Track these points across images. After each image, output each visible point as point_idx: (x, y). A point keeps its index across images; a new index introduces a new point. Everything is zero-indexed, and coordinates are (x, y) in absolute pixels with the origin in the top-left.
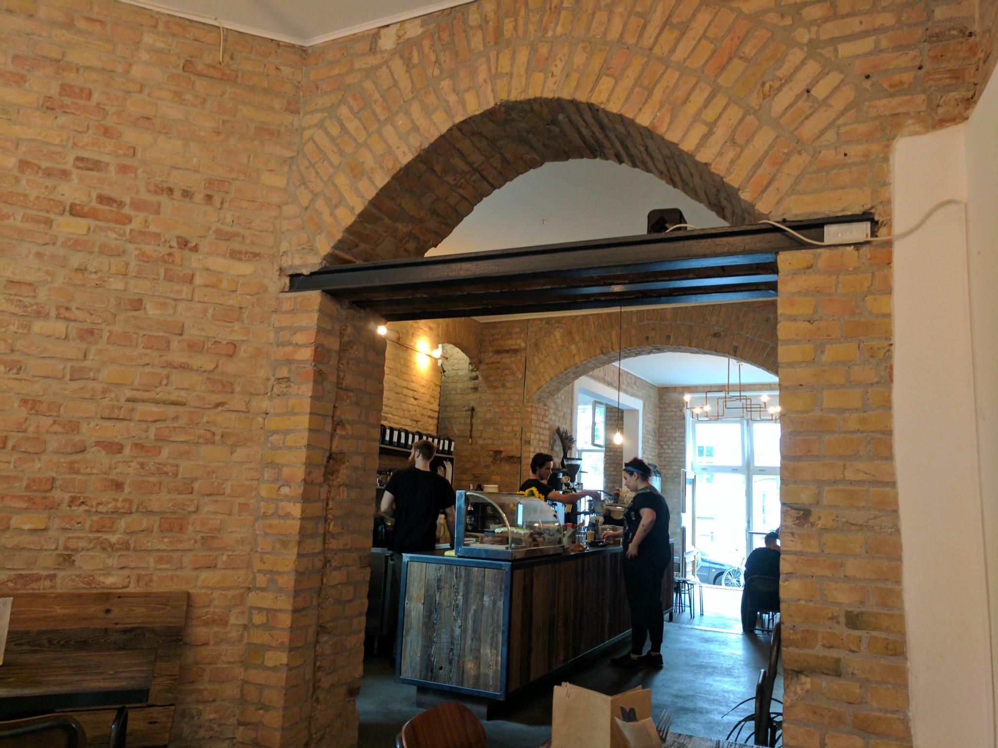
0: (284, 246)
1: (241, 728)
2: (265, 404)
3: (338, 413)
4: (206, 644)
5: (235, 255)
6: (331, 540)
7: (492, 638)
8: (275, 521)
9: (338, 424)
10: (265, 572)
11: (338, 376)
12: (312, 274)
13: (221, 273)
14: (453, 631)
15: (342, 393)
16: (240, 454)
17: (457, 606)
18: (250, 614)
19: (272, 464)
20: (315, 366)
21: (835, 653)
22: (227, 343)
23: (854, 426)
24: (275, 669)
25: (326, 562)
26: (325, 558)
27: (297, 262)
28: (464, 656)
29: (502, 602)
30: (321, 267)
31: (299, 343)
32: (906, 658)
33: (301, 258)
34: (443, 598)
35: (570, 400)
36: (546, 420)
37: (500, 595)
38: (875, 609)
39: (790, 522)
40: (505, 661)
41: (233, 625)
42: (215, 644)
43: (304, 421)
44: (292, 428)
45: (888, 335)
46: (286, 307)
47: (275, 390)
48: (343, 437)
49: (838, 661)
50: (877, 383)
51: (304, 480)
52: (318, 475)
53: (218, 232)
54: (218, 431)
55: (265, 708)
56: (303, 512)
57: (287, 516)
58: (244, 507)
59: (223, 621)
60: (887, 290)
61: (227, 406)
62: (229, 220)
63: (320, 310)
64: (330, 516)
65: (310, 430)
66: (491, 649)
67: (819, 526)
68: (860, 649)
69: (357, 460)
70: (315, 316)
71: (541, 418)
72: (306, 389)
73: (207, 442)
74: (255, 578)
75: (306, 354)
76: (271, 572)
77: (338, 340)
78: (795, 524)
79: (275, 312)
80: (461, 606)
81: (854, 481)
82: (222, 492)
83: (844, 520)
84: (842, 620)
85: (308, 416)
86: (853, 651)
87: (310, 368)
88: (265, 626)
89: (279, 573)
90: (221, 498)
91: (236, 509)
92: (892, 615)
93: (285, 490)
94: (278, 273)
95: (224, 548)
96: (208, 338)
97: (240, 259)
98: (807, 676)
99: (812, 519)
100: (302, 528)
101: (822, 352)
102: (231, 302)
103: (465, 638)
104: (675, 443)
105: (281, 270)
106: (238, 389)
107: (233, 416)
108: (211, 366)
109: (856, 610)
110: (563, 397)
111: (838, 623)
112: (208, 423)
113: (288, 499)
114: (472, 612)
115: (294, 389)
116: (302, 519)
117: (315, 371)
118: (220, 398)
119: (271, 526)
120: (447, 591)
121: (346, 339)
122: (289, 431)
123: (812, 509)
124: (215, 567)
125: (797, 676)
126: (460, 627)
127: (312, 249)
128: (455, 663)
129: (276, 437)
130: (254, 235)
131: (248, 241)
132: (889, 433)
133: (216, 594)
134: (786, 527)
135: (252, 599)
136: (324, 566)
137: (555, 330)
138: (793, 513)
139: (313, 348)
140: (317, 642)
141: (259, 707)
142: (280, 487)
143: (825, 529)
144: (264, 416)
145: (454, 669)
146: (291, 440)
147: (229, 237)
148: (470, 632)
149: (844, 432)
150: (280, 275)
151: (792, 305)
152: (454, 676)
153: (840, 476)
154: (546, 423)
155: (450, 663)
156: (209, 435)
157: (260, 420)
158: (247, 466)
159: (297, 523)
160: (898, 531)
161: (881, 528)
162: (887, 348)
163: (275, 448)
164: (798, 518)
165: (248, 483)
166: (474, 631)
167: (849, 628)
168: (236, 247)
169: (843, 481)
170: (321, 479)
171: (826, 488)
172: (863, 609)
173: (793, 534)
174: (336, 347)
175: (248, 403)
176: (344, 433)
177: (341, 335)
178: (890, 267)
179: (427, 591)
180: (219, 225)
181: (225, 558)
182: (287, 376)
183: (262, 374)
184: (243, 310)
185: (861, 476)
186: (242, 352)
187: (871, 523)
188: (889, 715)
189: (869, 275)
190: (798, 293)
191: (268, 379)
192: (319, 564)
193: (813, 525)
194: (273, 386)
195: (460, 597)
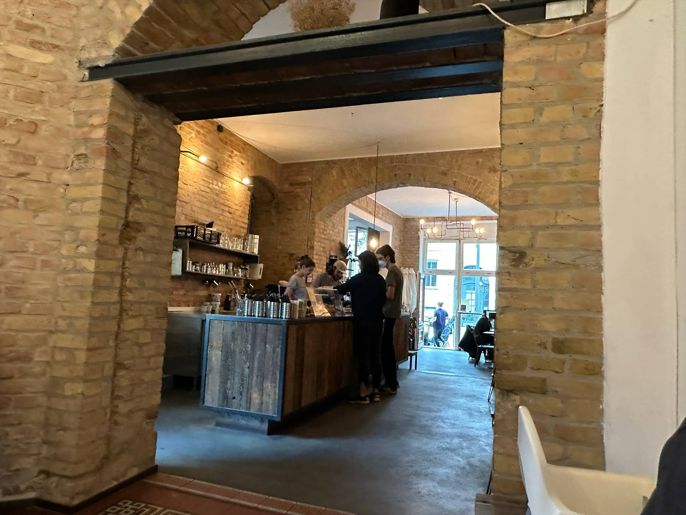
0: (83, 42)
1: (45, 446)
2: (66, 177)
3: (133, 188)
4: (11, 377)
5: (35, 45)
6: (127, 293)
7: (273, 375)
8: (73, 275)
9: (133, 199)
10: (64, 318)
11: (133, 158)
12: (107, 66)
13: (22, 59)
14: (243, 370)
15: (138, 173)
16: (42, 218)
17: (247, 352)
18: (53, 352)
19: (72, 228)
20: (108, 144)
21: (541, 375)
22: (29, 122)
23: (566, 178)
24: (72, 397)
25: (122, 311)
26: (121, 307)
27: (94, 55)
28: (251, 389)
29: (279, 348)
30: (113, 59)
31: (95, 124)
32: (603, 377)
33: (97, 51)
34: (237, 346)
35: (343, 221)
36: (325, 233)
37: (279, 344)
38: (578, 336)
39: (506, 264)
40: (281, 392)
41: (38, 362)
42: (20, 378)
43: (98, 191)
44: (89, 196)
45: (599, 96)
46: (84, 93)
47: (75, 165)
48: (138, 209)
49: (544, 380)
50: (589, 139)
51: (98, 240)
52: (114, 237)
53: (19, 23)
54: (21, 198)
55: (64, 429)
56: (97, 267)
57: (83, 270)
58: (46, 264)
59: (27, 358)
60: (601, 57)
61: (29, 176)
62: (29, 13)
63: (112, 96)
64: (126, 274)
65: (104, 198)
66: (271, 383)
67: (533, 265)
68: (563, 370)
69: (153, 231)
70: (108, 101)
71: (321, 231)
72: (100, 164)
73: (10, 206)
74: (56, 323)
75: (100, 133)
76: (70, 317)
77: (133, 127)
78: (512, 265)
79: (75, 98)
80: (249, 352)
81: (566, 226)
82: (25, 249)
83: (554, 260)
84: (550, 346)
85: (101, 187)
86: (557, 372)
87: (103, 144)
88: (66, 363)
89: (76, 318)
90: (24, 255)
91: (39, 264)
92: (592, 341)
93: (83, 249)
94: (78, 64)
95: (29, 298)
96: (10, 116)
97: (40, 49)
98: (517, 394)
99: (526, 260)
100: (95, 280)
101: (541, 114)
102: (31, 86)
103: (252, 375)
104: (412, 255)
105: (80, 63)
106: (40, 162)
107: (35, 185)
108: (14, 141)
109: (561, 337)
110: (338, 219)
111: (545, 348)
112: (11, 190)
113: (84, 256)
114: (257, 356)
115: (91, 164)
116: (96, 273)
117: (107, 149)
118: (22, 169)
119: (70, 279)
120: (239, 341)
121: (140, 127)
122: (86, 199)
123: (526, 251)
124: (19, 312)
125: (508, 395)
126: (249, 368)
127: (105, 44)
128: (244, 394)
129: (74, 204)
130: (53, 29)
131: (48, 33)
132: (597, 183)
133: (20, 336)
134: (503, 268)
135: (53, 340)
136: (121, 314)
137: (332, 169)
138: (511, 256)
139: (106, 129)
140: (115, 375)
141: (59, 428)
142: (78, 247)
143: (537, 269)
144: (65, 187)
145: (244, 399)
146: (87, 206)
147: (29, 28)
148: (255, 371)
149: (557, 183)
150: (79, 67)
151: (516, 73)
152: (243, 403)
153: (552, 222)
154: (325, 235)
155: (241, 394)
156: (12, 201)
157: (62, 190)
158: (50, 229)
159: (92, 276)
160: (600, 269)
161: (586, 266)
162: (599, 108)
163: (75, 214)
164: (514, 260)
165: (49, 243)
166: (259, 370)
167: (555, 353)
168: (36, 37)
169: (554, 226)
170: (117, 242)
171: (540, 233)
172: (567, 336)
173: (509, 273)
174: (131, 131)
175: (49, 175)
176: (140, 206)
177: (136, 124)
178: (604, 36)
179: (224, 341)
180: (19, 17)
181: (28, 305)
182: (85, 153)
183: (62, 150)
184: (45, 94)
185: (571, 222)
186: (44, 131)
187: (578, 262)
188: (585, 425)
189: (585, 45)
190: (522, 63)
191: (68, 156)
192: (115, 311)
193: (527, 265)
194: (73, 162)
195: (249, 346)
